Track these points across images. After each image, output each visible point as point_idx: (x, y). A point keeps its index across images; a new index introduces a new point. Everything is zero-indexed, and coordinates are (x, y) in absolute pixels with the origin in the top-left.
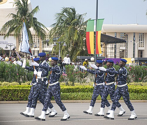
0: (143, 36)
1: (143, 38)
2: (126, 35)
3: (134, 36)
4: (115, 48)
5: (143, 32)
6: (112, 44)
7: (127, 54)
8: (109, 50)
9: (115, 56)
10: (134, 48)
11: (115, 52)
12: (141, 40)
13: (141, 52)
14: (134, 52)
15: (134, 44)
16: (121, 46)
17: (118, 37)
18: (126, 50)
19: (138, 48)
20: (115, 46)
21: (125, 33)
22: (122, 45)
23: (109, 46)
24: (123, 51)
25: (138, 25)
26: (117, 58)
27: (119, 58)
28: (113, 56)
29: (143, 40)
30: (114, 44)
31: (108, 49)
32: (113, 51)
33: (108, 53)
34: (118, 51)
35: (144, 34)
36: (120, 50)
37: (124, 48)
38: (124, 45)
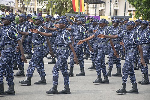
6: (93, 4)
9: (95, 14)
10: (111, 8)
11: (96, 11)
12: (117, 2)
13: (116, 11)
14: (110, 11)
15: (111, 5)
18: (104, 9)
19: (113, 8)
20: (96, 6)
22: (101, 5)
23: (91, 6)
24: (102, 10)
26: (97, 15)
27: (98, 16)
30: (95, 4)
31: (90, 8)
32: (94, 10)
33: (90, 12)
34: (98, 10)
36: (100, 10)
37: (103, 8)
38: (103, 5)
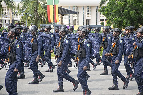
0: (90, 9)
2: (77, 8)
3: (83, 9)
4: (69, 18)
5: (90, 6)
7: (78, 23)
8: (64, 20)
9: (69, 24)
10: (83, 18)
11: (69, 21)
12: (89, 12)
13: (88, 21)
14: (83, 21)
15: (83, 15)
16: (73, 17)
17: (71, 9)
18: (78, 19)
19: (86, 18)
20: (69, 16)
21: (76, 7)
22: (74, 15)
23: (65, 16)
24: (75, 20)
27: (72, 25)
30: (68, 15)
31: (63, 18)
32: (68, 20)
33: (64, 22)
34: (71, 20)
35: (90, 7)
36: (73, 20)
37: (76, 18)
38: (76, 15)
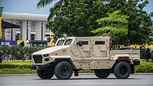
0: (35, 23)
1: (35, 25)
2: (21, 22)
3: (27, 23)
4: (12, 32)
6: (9, 29)
7: (21, 37)
8: (6, 34)
9: (12, 39)
10: (27, 33)
11: (12, 35)
12: (33, 26)
13: (33, 36)
14: (27, 35)
15: (27, 30)
16: (16, 31)
17: (14, 23)
18: (21, 34)
19: (30, 33)
21: (20, 20)
23: (7, 30)
24: (18, 34)
25: (31, 14)
26: (13, 40)
27: (15, 40)
28: (10, 38)
29: (35, 26)
30: (11, 29)
31: (5, 32)
32: (10, 34)
33: (5, 36)
34: (14, 34)
35: (35, 21)
36: (16, 34)
37: (19, 32)
38: (19, 30)
